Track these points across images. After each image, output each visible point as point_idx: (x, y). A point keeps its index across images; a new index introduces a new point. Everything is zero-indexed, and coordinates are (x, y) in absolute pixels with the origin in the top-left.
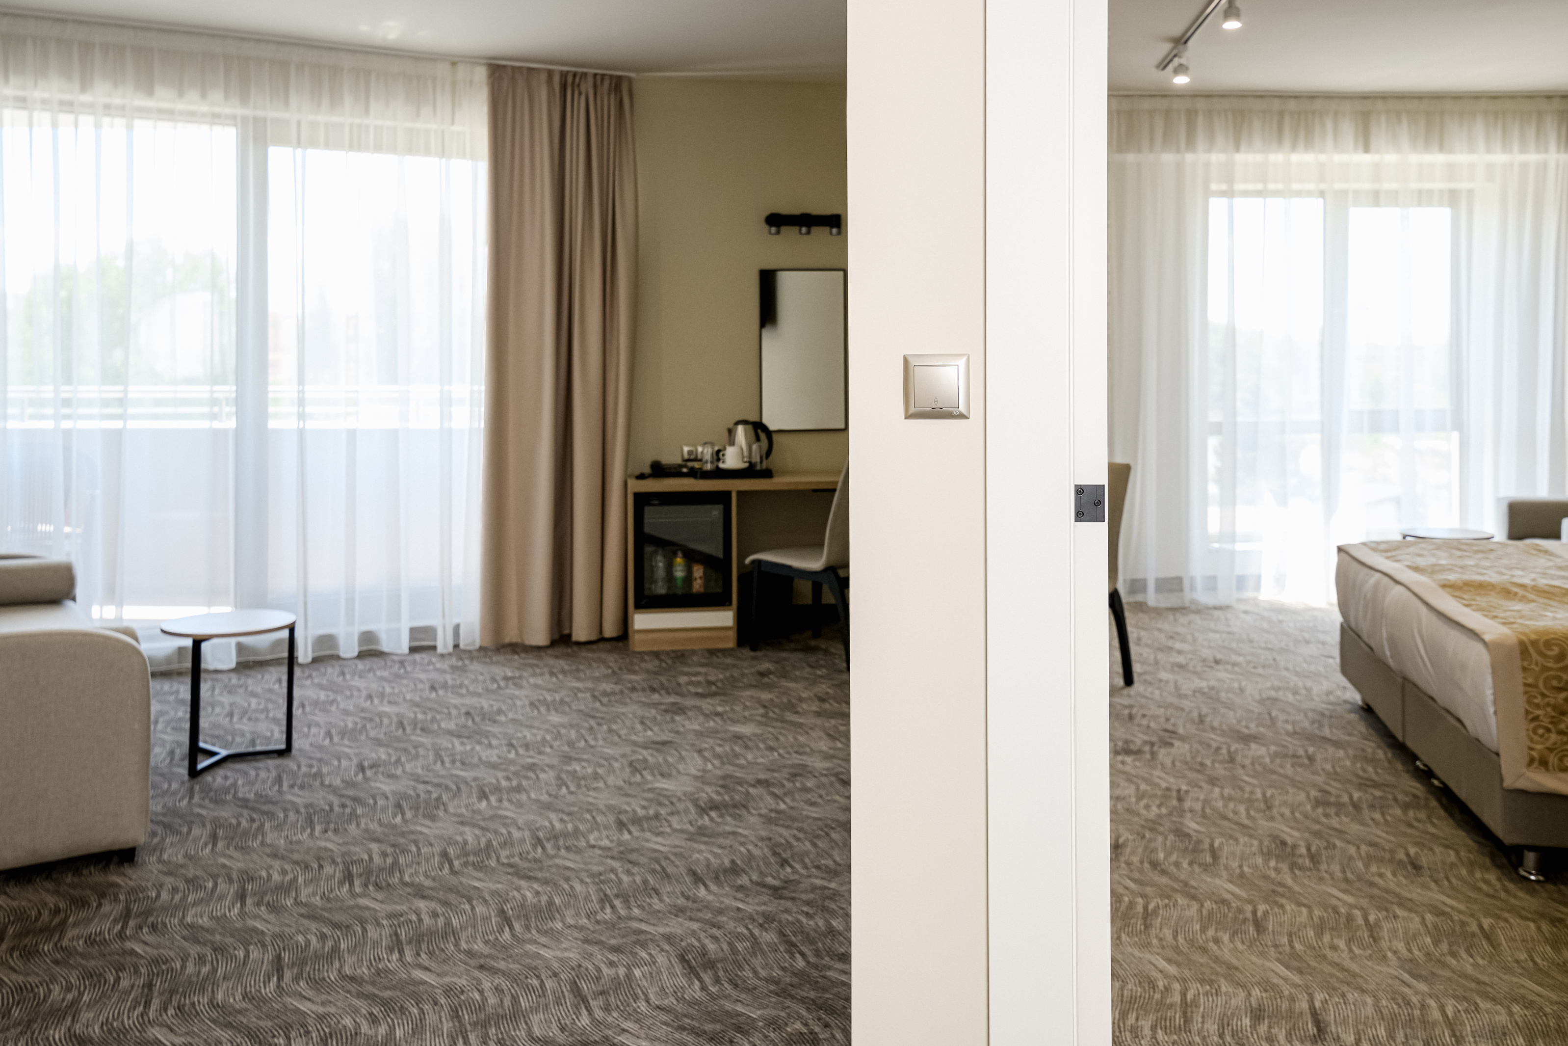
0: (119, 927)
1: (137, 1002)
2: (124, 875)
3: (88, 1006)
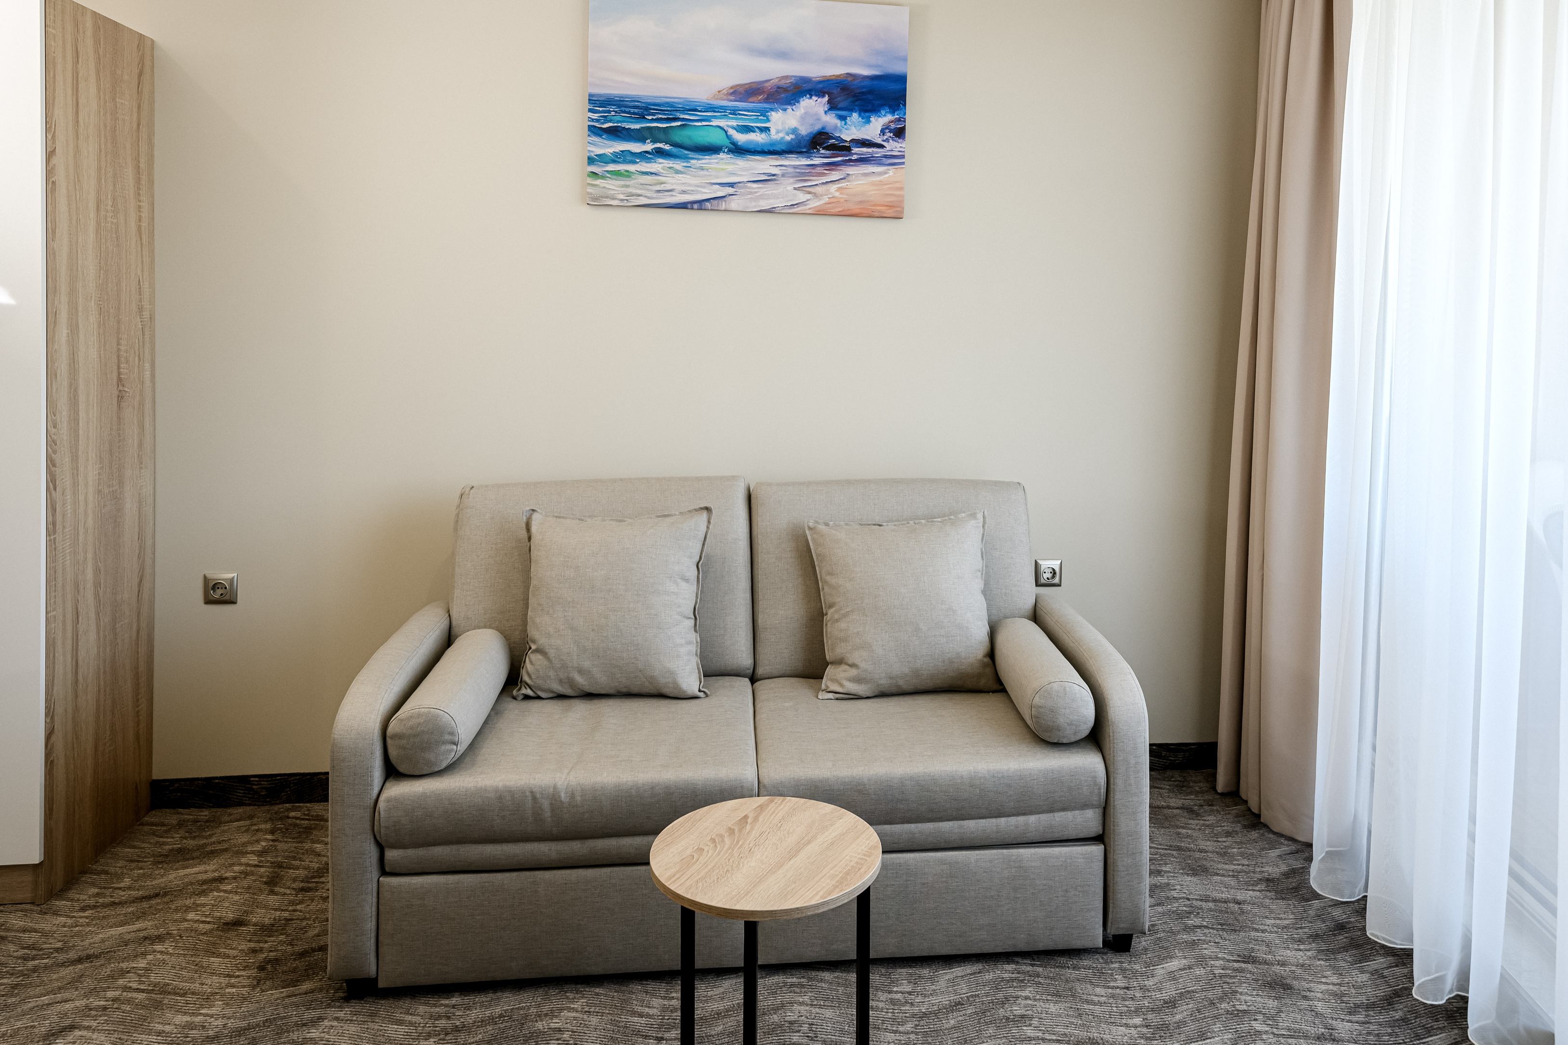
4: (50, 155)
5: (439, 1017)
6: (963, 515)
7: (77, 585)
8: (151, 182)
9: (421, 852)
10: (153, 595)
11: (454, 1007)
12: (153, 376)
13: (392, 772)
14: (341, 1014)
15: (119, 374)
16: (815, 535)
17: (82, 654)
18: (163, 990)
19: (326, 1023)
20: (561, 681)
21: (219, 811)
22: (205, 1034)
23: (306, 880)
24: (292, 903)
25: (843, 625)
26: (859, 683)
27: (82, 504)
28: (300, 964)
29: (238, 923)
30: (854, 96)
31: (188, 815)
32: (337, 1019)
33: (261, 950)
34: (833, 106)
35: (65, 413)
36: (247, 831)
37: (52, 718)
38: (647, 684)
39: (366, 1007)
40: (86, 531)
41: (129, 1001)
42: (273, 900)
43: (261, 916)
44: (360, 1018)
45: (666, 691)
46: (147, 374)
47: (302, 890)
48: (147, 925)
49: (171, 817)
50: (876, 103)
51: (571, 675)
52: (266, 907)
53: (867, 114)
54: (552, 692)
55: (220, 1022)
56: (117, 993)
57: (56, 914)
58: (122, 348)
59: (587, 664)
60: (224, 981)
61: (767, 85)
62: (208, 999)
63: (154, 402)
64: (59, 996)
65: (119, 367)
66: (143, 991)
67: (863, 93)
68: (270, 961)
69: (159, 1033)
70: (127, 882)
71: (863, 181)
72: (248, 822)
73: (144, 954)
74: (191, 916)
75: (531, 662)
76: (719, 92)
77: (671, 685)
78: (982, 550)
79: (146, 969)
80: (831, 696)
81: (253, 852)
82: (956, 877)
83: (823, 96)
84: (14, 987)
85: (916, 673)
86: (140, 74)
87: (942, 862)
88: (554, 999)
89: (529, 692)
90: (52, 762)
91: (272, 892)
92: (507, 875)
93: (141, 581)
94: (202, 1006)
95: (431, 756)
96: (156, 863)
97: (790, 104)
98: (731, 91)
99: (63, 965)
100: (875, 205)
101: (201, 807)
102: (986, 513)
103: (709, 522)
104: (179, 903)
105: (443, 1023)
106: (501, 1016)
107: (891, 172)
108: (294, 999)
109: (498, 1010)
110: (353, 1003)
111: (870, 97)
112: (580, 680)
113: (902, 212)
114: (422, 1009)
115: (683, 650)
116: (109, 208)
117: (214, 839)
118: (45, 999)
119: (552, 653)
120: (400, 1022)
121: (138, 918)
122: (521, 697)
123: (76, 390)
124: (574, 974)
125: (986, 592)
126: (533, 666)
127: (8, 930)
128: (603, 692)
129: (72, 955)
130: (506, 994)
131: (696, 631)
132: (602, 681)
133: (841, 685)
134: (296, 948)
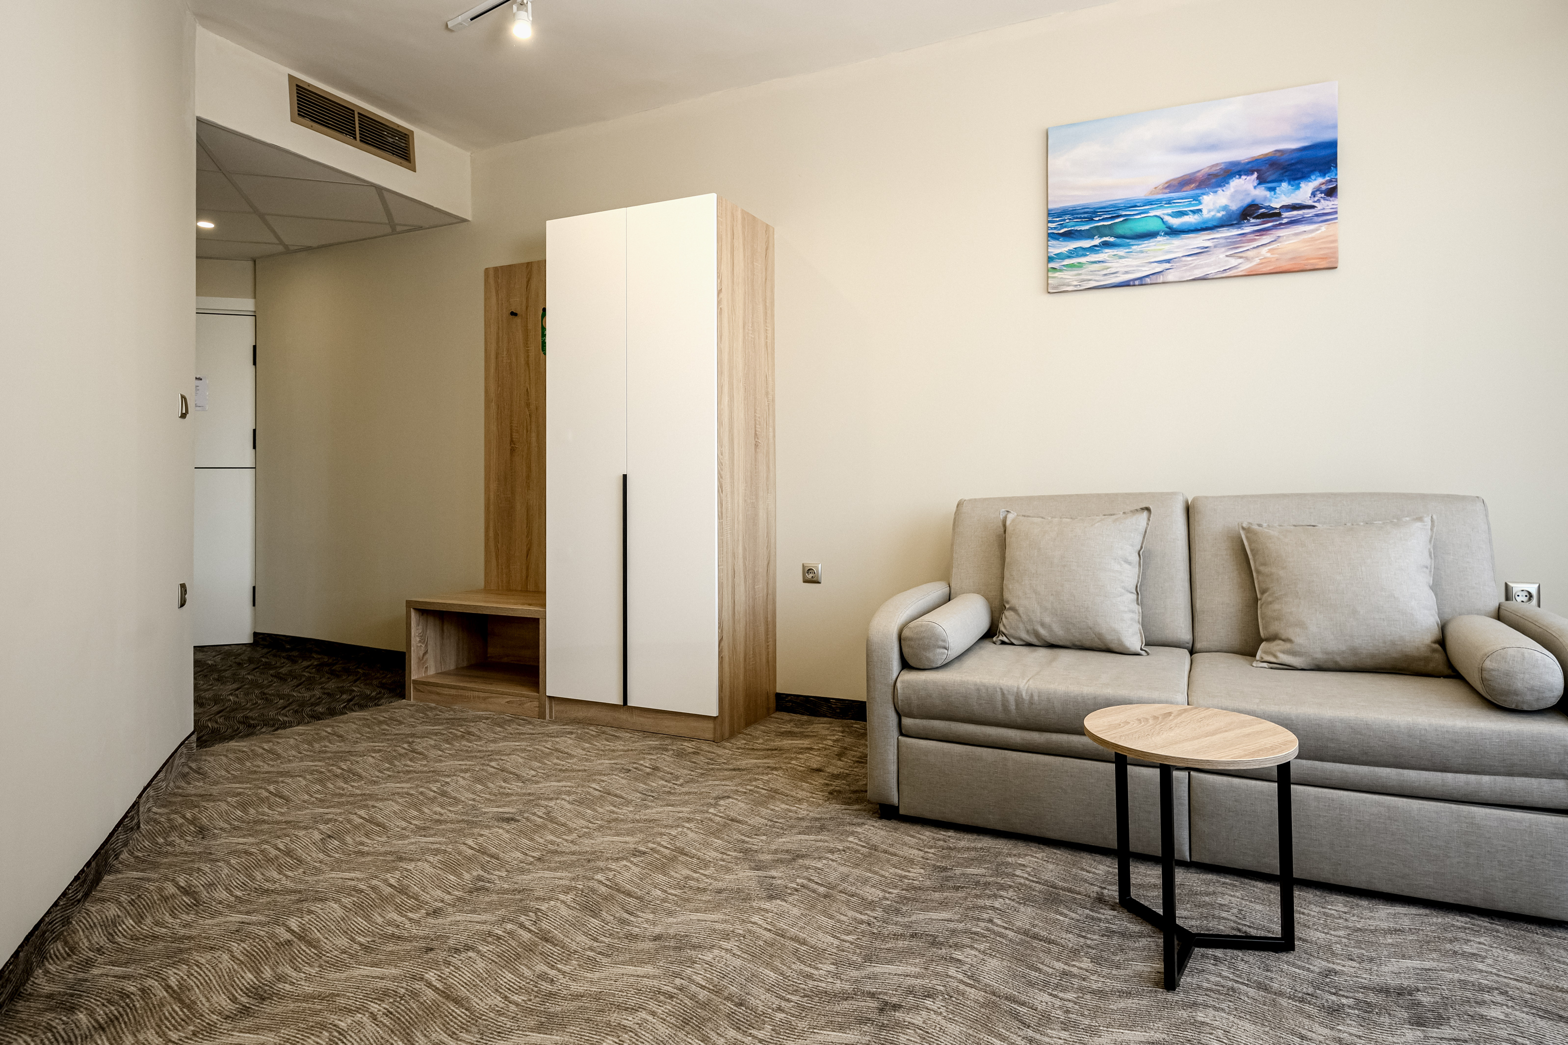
4: (719, 292)
5: (939, 840)
6: (1408, 519)
7: (734, 554)
8: (773, 316)
9: (925, 722)
10: (775, 574)
11: (949, 837)
12: (774, 436)
13: (905, 665)
14: (876, 825)
15: (756, 431)
16: (1248, 535)
17: (737, 597)
18: (776, 791)
19: (866, 826)
20: (1028, 632)
21: (813, 718)
22: (797, 816)
23: (860, 757)
24: (850, 767)
25: (1276, 606)
26: (1293, 655)
27: (736, 505)
28: (853, 796)
29: (819, 770)
30: (1283, 168)
31: (797, 717)
32: (873, 826)
33: (831, 785)
34: (1261, 181)
35: (727, 447)
36: (828, 729)
37: (722, 631)
38: (1096, 639)
39: (892, 824)
40: (738, 523)
41: (757, 792)
42: (839, 763)
43: (831, 769)
44: (888, 829)
45: (1113, 646)
46: (771, 434)
47: (857, 762)
48: (771, 762)
49: (786, 716)
50: (1306, 170)
51: (1035, 628)
52: (835, 766)
53: (1297, 182)
54: (1022, 640)
55: (805, 812)
56: (752, 788)
57: (724, 748)
58: (757, 415)
59: (1047, 620)
60: (809, 795)
61: (1198, 174)
62: (800, 801)
63: (775, 450)
64: (723, 783)
65: (755, 427)
66: (765, 790)
67: (1292, 164)
68: (836, 791)
69: (772, 810)
70: (761, 741)
71: (1294, 240)
72: (828, 725)
73: (767, 774)
74: (793, 762)
75: (1006, 618)
76: (1156, 188)
77: (1116, 642)
78: (1429, 549)
79: (768, 781)
80: (1265, 665)
81: (830, 739)
82: (1396, 821)
83: (1252, 174)
84: (702, 774)
85: (1354, 651)
86: (767, 249)
87: (1379, 804)
88: (1021, 848)
89: (1005, 639)
90: (722, 657)
91: (840, 760)
92: (985, 749)
93: (768, 563)
94: (796, 803)
95: (930, 655)
96: (776, 735)
97: (1220, 186)
98: (1166, 185)
99: (726, 770)
100: (1307, 259)
101: (803, 714)
102: (1434, 517)
103: (1149, 520)
104: (788, 755)
105: (941, 843)
106: (981, 849)
107: (1324, 227)
108: (848, 811)
109: (980, 845)
110: (884, 821)
111: (1299, 166)
112: (1043, 632)
113: (1337, 262)
114: (927, 833)
115: (1128, 616)
116: (750, 328)
117: (809, 730)
118: (717, 783)
119: (1021, 610)
120: (913, 837)
121: (765, 758)
122: (999, 642)
123: (732, 435)
124: (1037, 834)
125: (1435, 587)
126: (1008, 621)
127: (701, 750)
128: (1061, 643)
129: (731, 767)
130: (986, 838)
131: (1138, 604)
132: (1059, 633)
133: (1275, 656)
134: (852, 788)
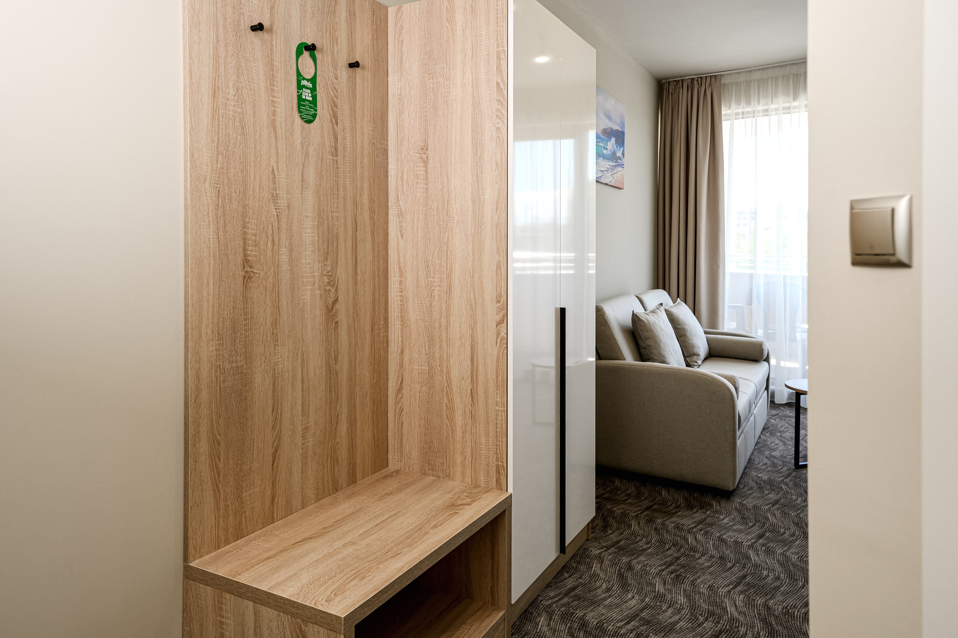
0: (693, 526)
1: (665, 563)
2: (720, 503)
3: (647, 554)
